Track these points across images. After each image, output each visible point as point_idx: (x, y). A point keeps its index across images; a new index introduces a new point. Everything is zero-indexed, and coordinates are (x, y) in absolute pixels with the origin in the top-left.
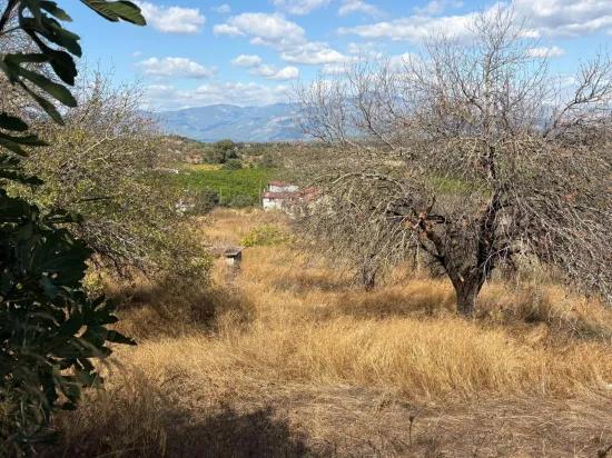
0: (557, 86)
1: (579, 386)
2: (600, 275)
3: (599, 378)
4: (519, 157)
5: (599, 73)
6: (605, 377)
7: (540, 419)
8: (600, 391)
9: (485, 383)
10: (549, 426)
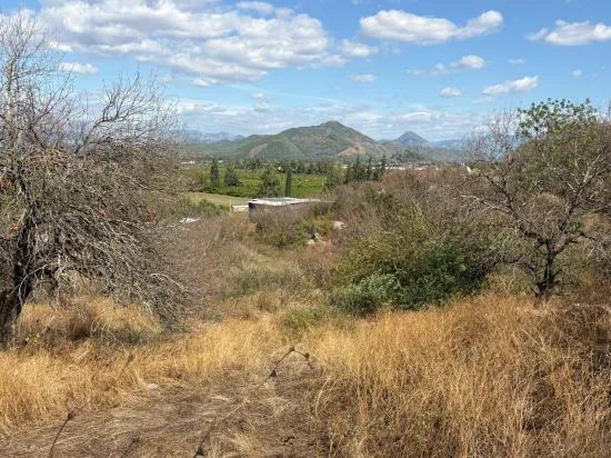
0: (84, 103)
1: (122, 393)
2: (136, 284)
3: (140, 380)
4: (48, 173)
5: (122, 96)
6: (146, 378)
7: (85, 436)
8: (141, 393)
9: (27, 416)
10: (94, 441)
